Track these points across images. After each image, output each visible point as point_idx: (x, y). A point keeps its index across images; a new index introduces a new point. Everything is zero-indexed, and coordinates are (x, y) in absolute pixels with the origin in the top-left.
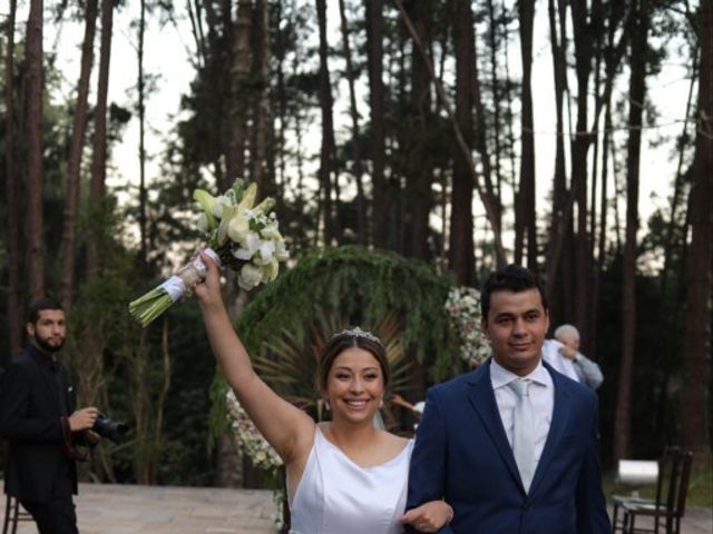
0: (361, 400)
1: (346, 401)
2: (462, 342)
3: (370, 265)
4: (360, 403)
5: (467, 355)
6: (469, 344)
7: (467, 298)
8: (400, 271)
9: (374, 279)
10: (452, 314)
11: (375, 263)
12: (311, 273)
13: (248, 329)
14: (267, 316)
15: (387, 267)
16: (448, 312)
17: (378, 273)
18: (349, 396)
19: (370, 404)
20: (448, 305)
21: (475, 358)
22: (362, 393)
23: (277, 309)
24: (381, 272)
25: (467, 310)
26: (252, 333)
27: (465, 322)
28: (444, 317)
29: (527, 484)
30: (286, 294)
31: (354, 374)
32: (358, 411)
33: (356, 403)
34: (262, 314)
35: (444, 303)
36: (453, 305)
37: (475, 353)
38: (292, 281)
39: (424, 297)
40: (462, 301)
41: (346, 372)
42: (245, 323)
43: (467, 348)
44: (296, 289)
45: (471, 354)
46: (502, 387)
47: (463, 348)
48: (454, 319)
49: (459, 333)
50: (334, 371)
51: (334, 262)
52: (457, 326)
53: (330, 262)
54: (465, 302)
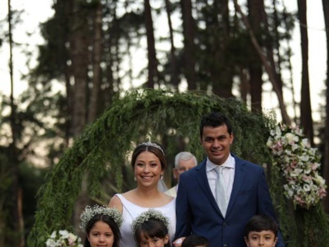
0: (149, 176)
1: (142, 177)
2: (285, 180)
3: (189, 106)
4: (148, 178)
5: (291, 193)
6: (292, 182)
7: (289, 135)
8: (219, 110)
9: (193, 120)
10: (274, 152)
11: (194, 103)
12: (129, 115)
13: (66, 175)
14: (84, 161)
15: (205, 107)
16: (270, 150)
17: (196, 113)
18: (143, 175)
19: (153, 178)
20: (269, 143)
21: (299, 196)
22: (149, 173)
23: (95, 153)
24: (200, 111)
25: (289, 147)
26: (70, 179)
27: (287, 159)
28: (266, 155)
29: (224, 214)
30: (104, 138)
31: (145, 164)
32: (148, 181)
33: (146, 178)
34: (80, 159)
35: (266, 141)
36: (274, 143)
37: (299, 190)
38: (109, 124)
39: (245, 137)
40: (283, 138)
41: (142, 163)
42: (62, 169)
43: (290, 187)
44: (114, 132)
45: (295, 192)
46: (211, 171)
47: (286, 186)
48: (276, 157)
49: (282, 171)
50: (136, 163)
51: (152, 103)
52: (279, 165)
53: (147, 104)
54: (287, 139)
